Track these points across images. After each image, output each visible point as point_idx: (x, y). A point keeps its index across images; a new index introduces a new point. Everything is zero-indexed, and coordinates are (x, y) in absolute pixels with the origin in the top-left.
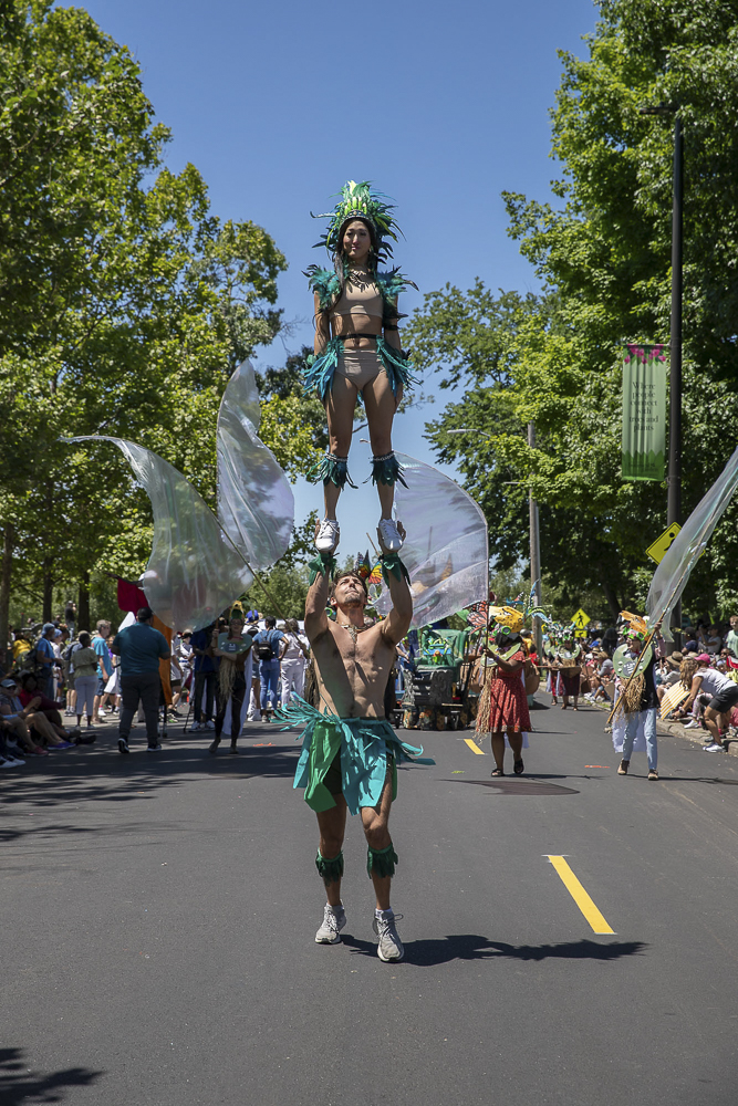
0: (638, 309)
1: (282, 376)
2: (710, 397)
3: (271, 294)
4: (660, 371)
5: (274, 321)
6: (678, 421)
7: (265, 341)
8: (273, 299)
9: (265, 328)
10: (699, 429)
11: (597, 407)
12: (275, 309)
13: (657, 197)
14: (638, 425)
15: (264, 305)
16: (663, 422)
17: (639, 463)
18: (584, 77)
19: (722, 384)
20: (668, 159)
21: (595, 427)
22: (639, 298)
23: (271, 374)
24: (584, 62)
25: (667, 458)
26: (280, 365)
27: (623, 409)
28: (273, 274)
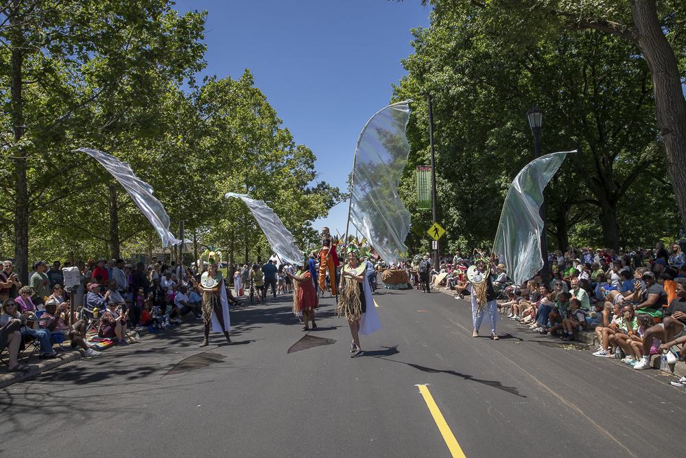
0: (419, 160)
1: (316, 189)
2: (443, 184)
3: (312, 167)
4: (428, 175)
5: (313, 174)
6: (435, 192)
7: (311, 180)
8: (313, 168)
9: (310, 176)
10: (440, 194)
11: (408, 189)
12: (314, 171)
13: (424, 123)
14: (423, 191)
15: (311, 170)
16: (430, 190)
17: (423, 204)
18: (399, 91)
19: (446, 180)
20: (426, 111)
21: (408, 195)
22: (419, 156)
23: (313, 189)
24: (399, 87)
25: (432, 202)
26: (315, 187)
27: (418, 189)
28: (313, 162)
